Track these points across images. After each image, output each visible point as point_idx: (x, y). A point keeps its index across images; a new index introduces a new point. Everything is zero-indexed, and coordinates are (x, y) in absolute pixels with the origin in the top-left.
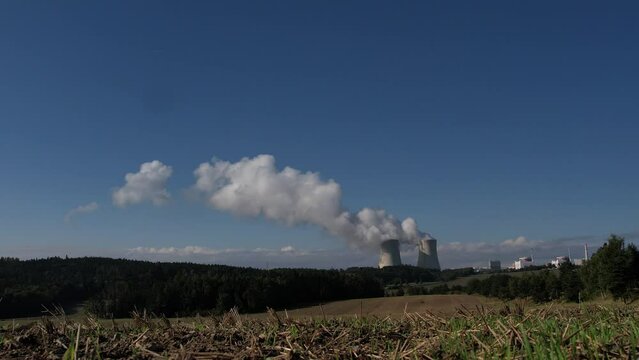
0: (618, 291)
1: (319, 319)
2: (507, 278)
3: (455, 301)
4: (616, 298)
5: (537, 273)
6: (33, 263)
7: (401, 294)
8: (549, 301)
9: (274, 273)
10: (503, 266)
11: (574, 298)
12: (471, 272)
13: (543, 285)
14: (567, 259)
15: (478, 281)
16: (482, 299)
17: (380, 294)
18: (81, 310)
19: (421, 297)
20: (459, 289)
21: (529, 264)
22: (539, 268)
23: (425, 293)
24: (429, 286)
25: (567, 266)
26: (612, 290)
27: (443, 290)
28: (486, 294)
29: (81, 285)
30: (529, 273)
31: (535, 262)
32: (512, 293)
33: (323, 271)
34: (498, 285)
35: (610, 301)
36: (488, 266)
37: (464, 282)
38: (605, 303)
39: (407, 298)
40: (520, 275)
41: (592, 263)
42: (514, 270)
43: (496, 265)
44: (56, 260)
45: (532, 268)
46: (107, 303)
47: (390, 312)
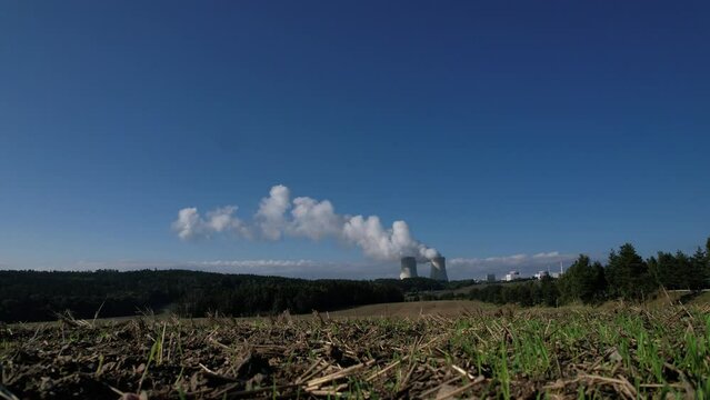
0: (587, 298)
1: (353, 318)
2: (500, 287)
3: (460, 306)
4: (585, 303)
5: (524, 284)
6: (129, 274)
7: (417, 300)
8: (532, 306)
9: (318, 283)
10: (497, 279)
11: (552, 304)
12: (472, 282)
13: (529, 292)
14: (547, 273)
15: (477, 290)
16: (480, 304)
17: (401, 300)
18: (167, 311)
19: (433, 302)
20: (462, 296)
21: (517, 276)
22: (524, 280)
23: (436, 299)
24: (440, 294)
25: (547, 278)
26: (582, 298)
27: (450, 297)
28: (483, 300)
29: (167, 292)
30: (518, 284)
31: (521, 276)
32: (504, 299)
33: (356, 282)
34: (492, 293)
35: (581, 307)
36: (485, 278)
37: (466, 291)
38: (577, 307)
39: (422, 303)
40: (510, 285)
41: (565, 277)
42: (505, 282)
43: (491, 278)
44: (147, 272)
45: (520, 280)
46: (187, 306)
47: (409, 313)
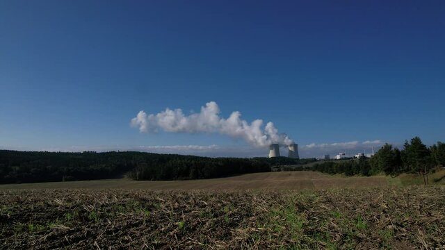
0: (389, 171)
2: (332, 163)
3: (306, 176)
4: (387, 175)
5: (348, 161)
6: (103, 154)
7: (279, 170)
8: (353, 175)
9: (217, 160)
10: (331, 158)
11: (366, 174)
12: (315, 160)
13: (350, 167)
14: (363, 154)
15: (318, 165)
16: (319, 173)
17: (269, 170)
18: (125, 176)
19: (289, 172)
20: (308, 169)
21: (343, 156)
22: (349, 158)
23: (291, 170)
24: (294, 167)
25: (363, 158)
26: (385, 171)
27: (301, 169)
28: (322, 171)
29: (126, 165)
30: (344, 161)
31: (347, 156)
32: (335, 171)
33: (241, 159)
34: (328, 166)
36: (323, 157)
37: (311, 165)
38: (381, 176)
39: (282, 172)
40: (339, 162)
41: (375, 157)
42: (336, 160)
43: (327, 157)
44: (114, 152)
45: (346, 159)
46: (138, 173)
47: (273, 179)
